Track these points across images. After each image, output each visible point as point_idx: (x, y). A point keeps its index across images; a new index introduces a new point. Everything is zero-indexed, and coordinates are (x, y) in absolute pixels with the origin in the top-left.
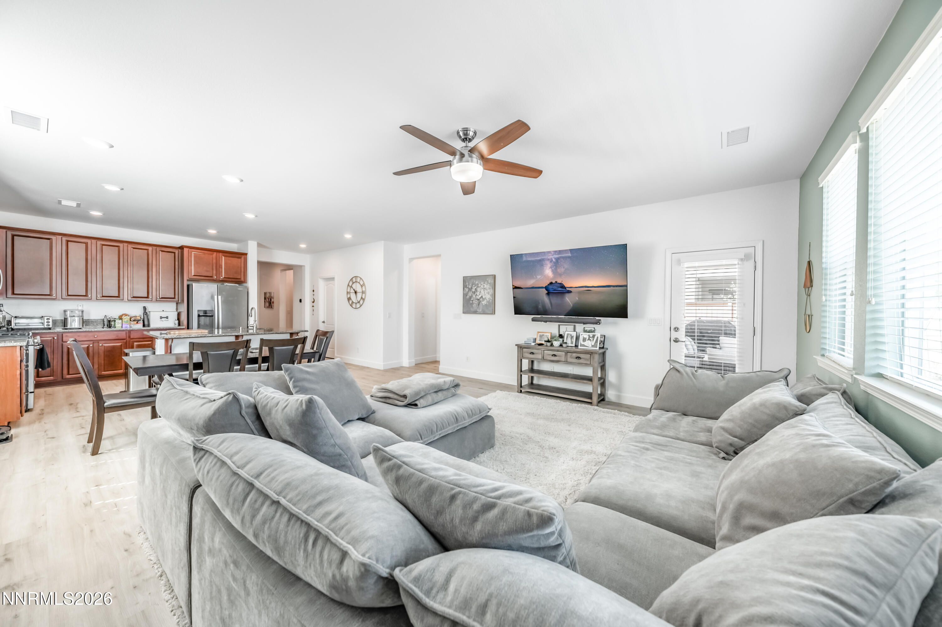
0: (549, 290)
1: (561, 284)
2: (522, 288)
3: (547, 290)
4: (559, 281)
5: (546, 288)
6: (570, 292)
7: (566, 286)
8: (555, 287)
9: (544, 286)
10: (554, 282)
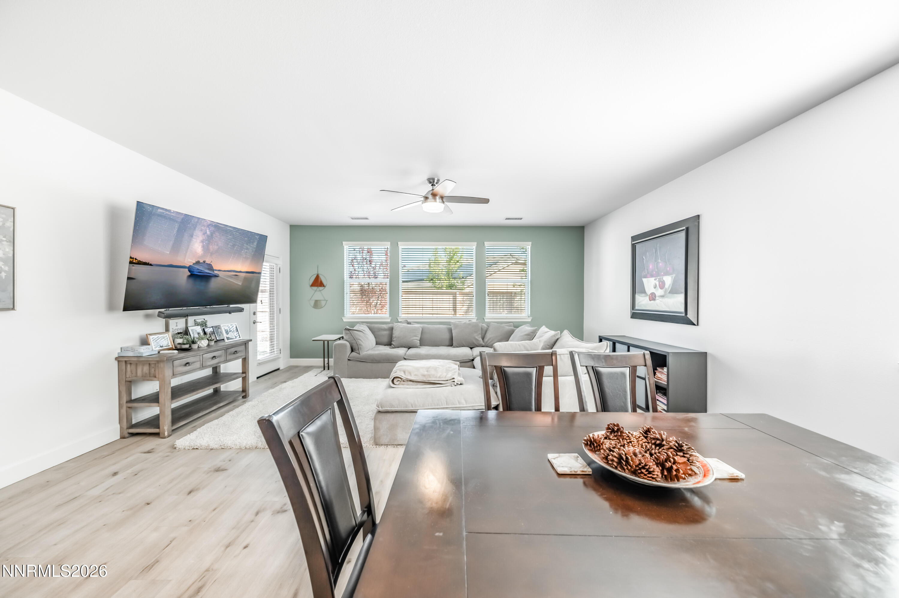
0: (193, 272)
1: (210, 264)
2: (151, 265)
3: (189, 271)
4: (208, 261)
5: (190, 269)
6: (216, 276)
7: (214, 269)
8: (201, 268)
9: (188, 266)
10: (201, 261)
